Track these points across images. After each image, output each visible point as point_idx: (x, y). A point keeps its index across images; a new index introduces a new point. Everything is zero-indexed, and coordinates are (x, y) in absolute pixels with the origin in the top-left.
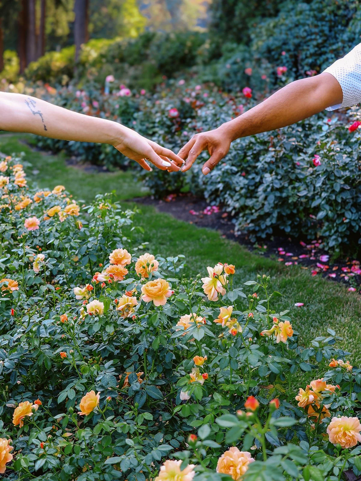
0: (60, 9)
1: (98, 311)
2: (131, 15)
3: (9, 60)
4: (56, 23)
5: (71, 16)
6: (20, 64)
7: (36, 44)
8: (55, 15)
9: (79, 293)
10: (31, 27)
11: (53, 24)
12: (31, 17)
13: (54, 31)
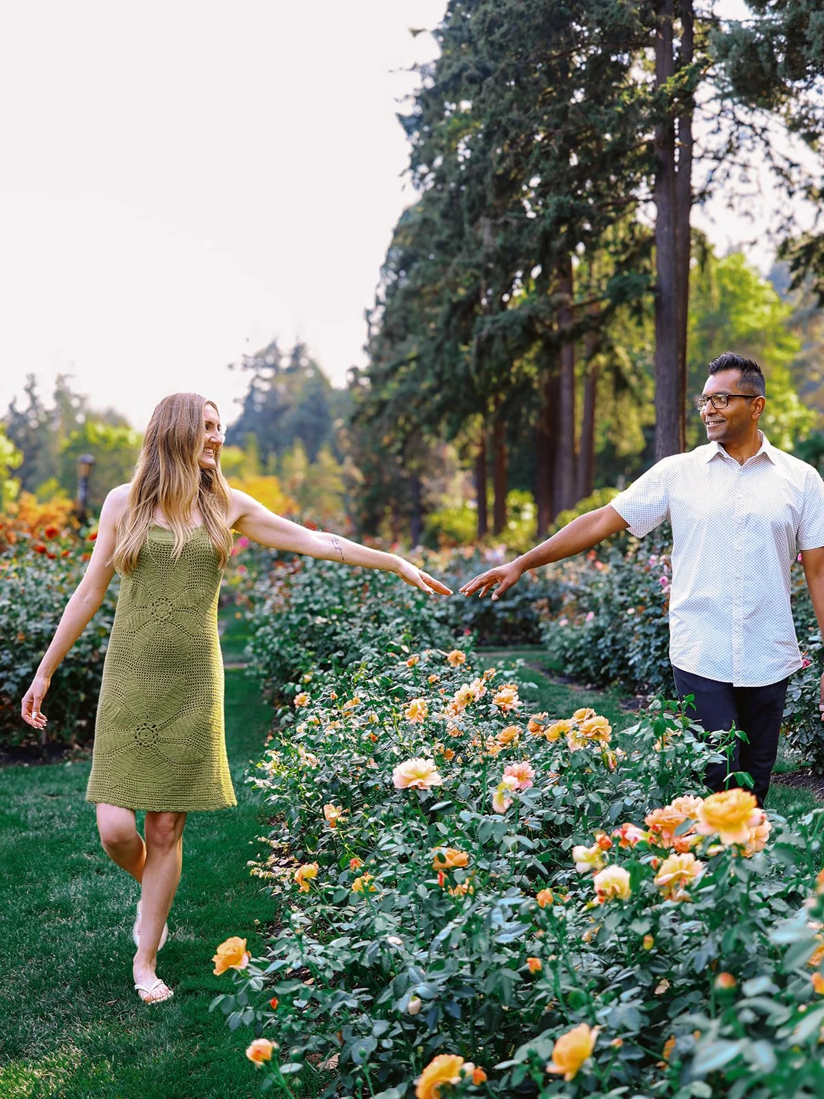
0: (627, 400)
1: (618, 888)
2: (783, 406)
3: (518, 510)
4: (618, 428)
5: (649, 414)
6: (539, 517)
7: (575, 471)
8: (614, 414)
9: (584, 857)
10: (564, 439)
11: (609, 428)
12: (565, 419)
13: (611, 447)
